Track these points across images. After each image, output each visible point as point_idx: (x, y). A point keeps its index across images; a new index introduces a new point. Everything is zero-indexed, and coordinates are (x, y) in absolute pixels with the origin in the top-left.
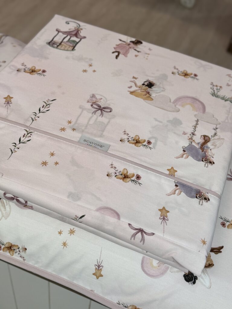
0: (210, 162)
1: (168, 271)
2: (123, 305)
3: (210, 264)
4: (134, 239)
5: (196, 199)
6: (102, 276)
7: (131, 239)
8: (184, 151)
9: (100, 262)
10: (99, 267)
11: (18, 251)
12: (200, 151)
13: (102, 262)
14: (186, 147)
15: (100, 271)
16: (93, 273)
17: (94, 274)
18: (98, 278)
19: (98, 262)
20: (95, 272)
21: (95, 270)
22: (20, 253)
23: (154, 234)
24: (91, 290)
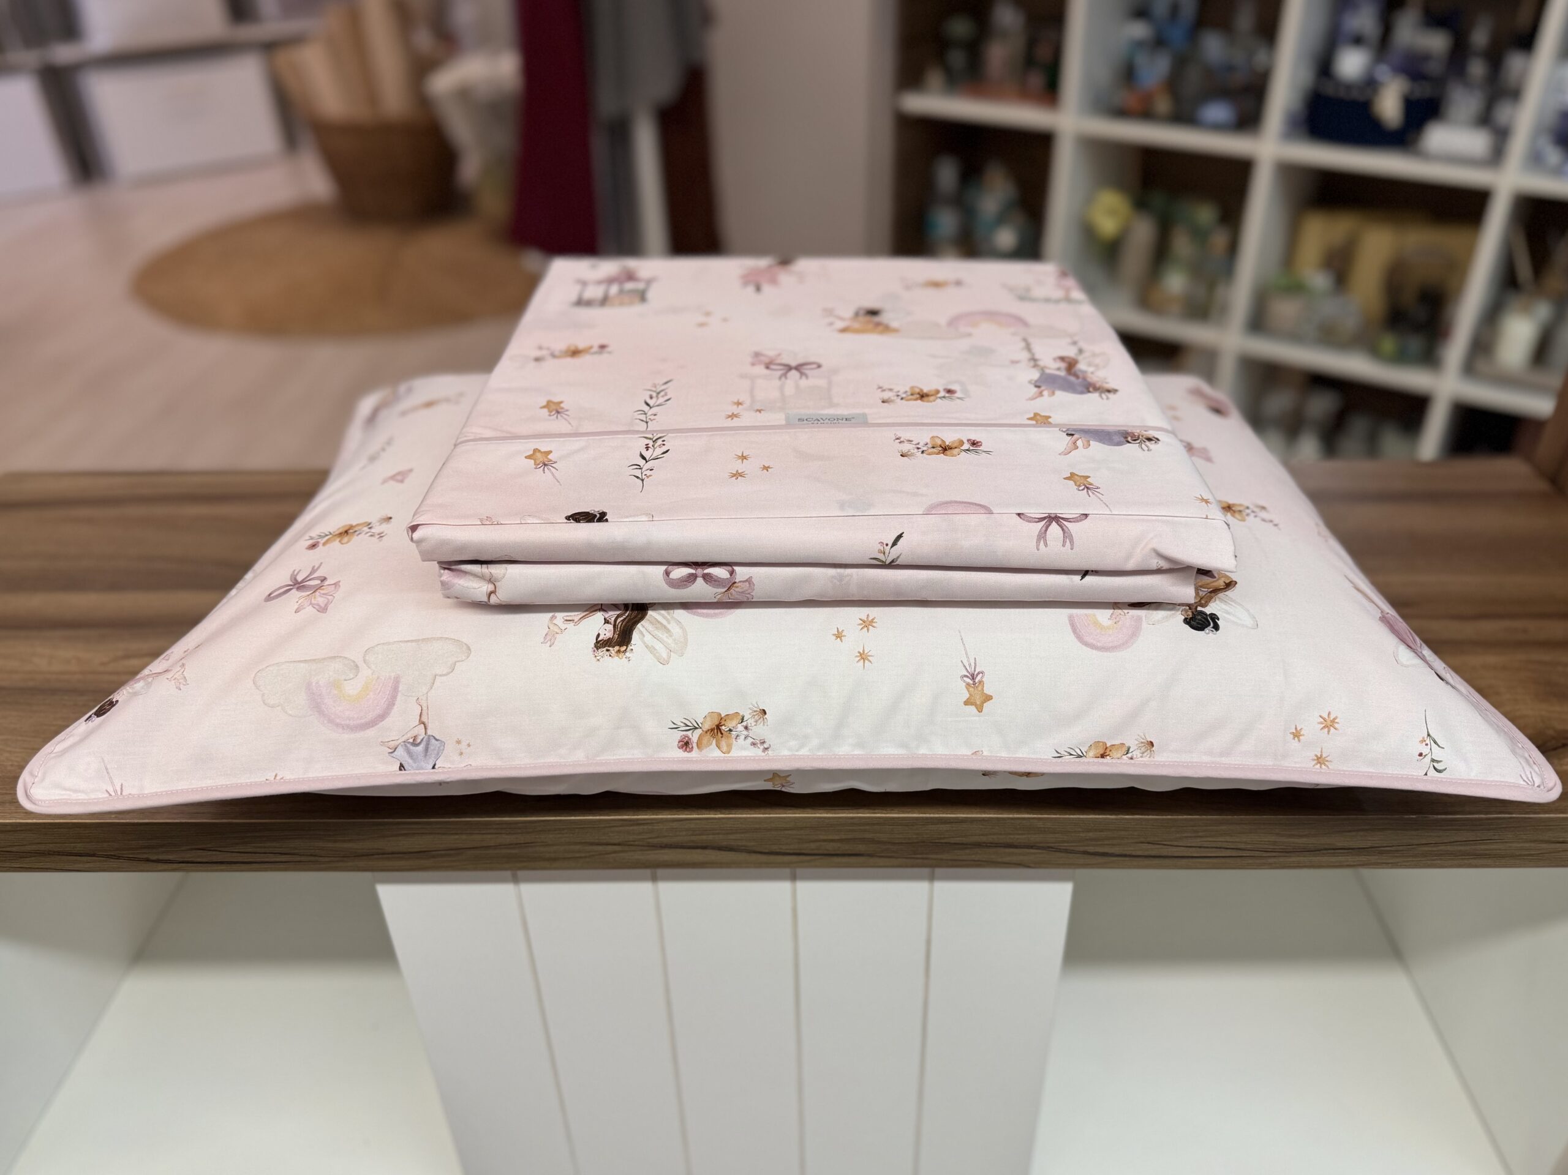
0: (1109, 391)
1: (1144, 625)
2: (1071, 755)
3: (1227, 582)
4: (1046, 545)
5: (1128, 444)
6: (989, 698)
7: (1038, 550)
8: (1038, 387)
9: (970, 665)
10: (973, 679)
11: (743, 729)
12: (1072, 379)
13: (975, 664)
14: (1036, 381)
15: (980, 688)
16: (965, 699)
17: (966, 703)
18: (980, 709)
19: (965, 666)
20: (968, 696)
21: (967, 688)
22: (751, 734)
23: (1086, 515)
24: (972, 754)
